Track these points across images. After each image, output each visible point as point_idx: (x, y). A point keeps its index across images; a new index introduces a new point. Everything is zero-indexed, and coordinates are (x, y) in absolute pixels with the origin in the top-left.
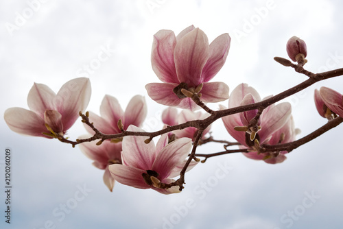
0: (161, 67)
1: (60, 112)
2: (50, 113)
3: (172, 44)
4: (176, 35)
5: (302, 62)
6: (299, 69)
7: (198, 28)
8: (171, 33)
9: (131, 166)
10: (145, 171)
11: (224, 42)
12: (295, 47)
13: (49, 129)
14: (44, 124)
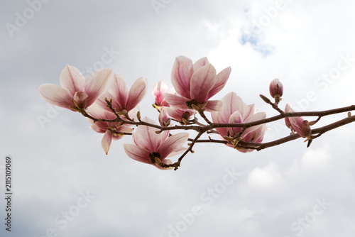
0: (179, 84)
1: (87, 93)
2: (80, 94)
3: (189, 69)
4: (193, 63)
5: (277, 101)
6: (275, 106)
7: (211, 65)
8: (190, 61)
9: (142, 147)
10: (151, 152)
11: (226, 73)
12: (275, 89)
13: (76, 105)
14: (72, 100)
